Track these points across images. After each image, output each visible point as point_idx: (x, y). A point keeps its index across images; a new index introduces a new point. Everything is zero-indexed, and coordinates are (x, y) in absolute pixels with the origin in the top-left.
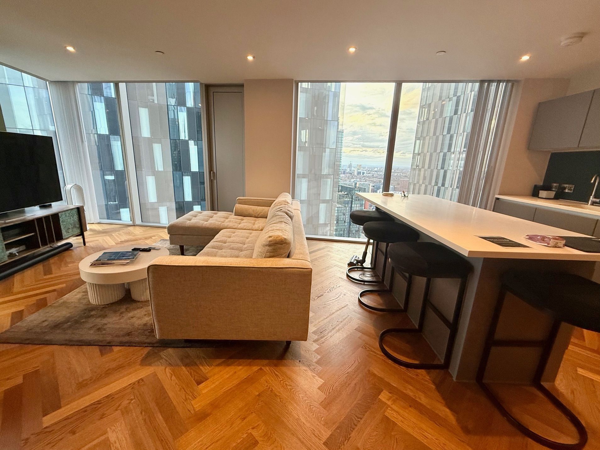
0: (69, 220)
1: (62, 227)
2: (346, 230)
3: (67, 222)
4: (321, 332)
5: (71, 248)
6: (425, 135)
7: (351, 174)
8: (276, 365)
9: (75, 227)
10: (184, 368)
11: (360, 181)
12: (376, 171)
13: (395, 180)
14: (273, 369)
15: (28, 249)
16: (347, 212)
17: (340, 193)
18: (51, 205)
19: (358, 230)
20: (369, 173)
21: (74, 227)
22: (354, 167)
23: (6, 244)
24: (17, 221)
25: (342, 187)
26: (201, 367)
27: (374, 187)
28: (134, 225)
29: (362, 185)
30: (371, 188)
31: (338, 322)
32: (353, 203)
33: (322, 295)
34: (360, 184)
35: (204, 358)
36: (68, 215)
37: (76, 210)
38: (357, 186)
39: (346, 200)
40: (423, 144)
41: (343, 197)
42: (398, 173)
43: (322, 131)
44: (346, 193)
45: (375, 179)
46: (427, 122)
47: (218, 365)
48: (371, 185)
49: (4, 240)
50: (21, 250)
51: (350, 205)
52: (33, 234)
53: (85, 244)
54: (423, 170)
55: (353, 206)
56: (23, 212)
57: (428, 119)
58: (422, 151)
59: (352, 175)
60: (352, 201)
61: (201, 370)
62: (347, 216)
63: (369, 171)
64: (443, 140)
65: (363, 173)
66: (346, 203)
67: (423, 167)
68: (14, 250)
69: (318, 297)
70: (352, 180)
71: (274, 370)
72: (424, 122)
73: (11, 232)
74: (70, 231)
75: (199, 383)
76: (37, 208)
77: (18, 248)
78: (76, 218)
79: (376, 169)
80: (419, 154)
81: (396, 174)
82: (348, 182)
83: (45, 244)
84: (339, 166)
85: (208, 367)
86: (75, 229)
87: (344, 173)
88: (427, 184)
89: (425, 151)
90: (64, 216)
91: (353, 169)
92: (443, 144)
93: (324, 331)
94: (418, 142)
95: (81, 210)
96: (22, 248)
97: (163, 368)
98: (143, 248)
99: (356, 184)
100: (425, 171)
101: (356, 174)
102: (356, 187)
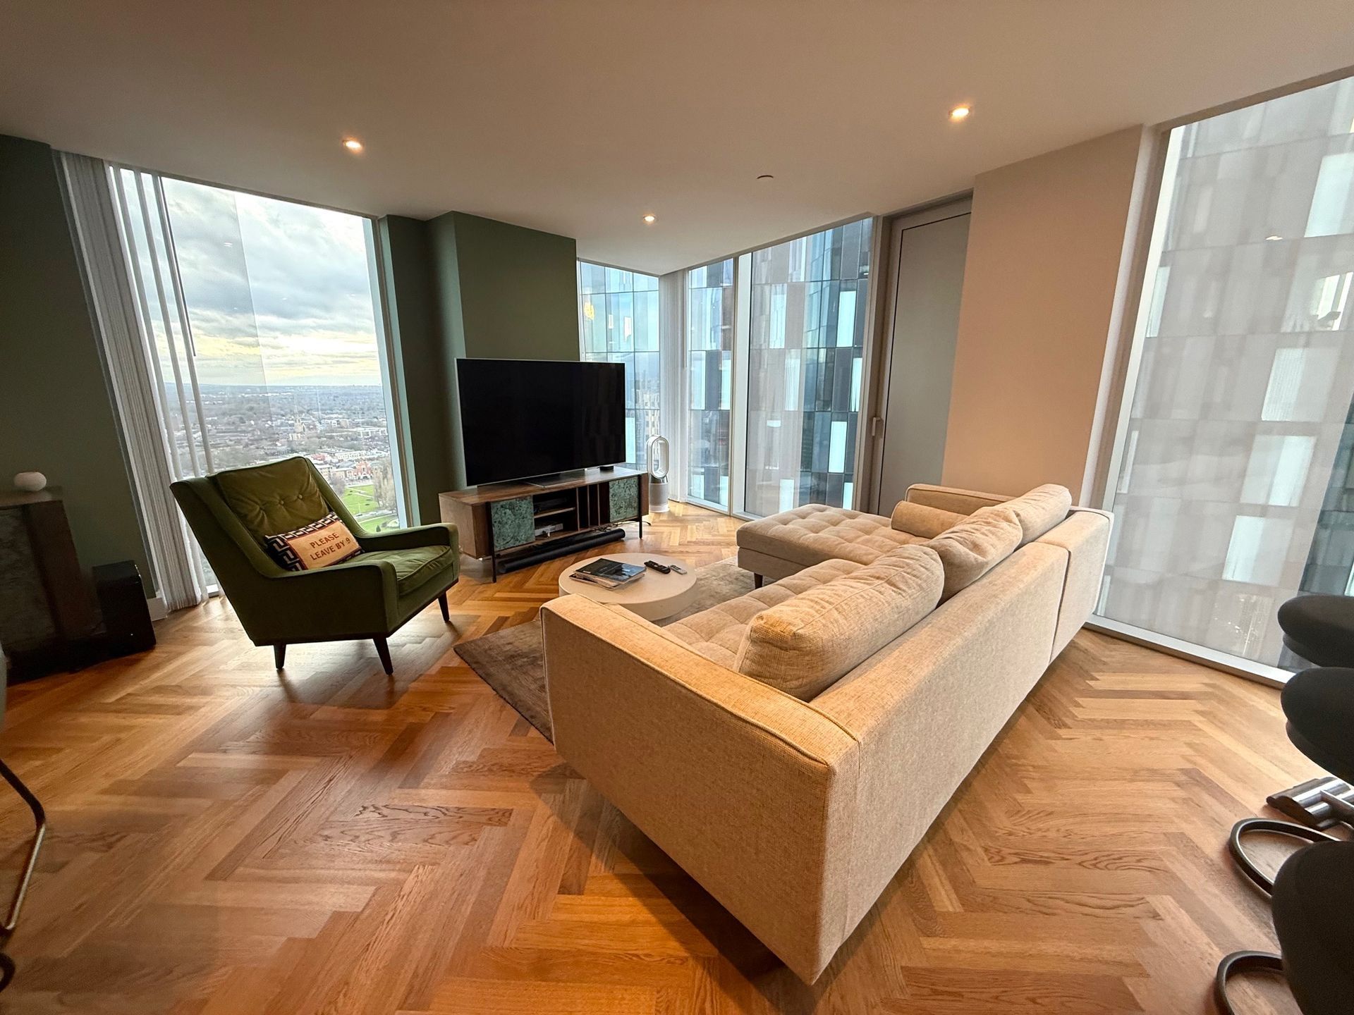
0: (622, 494)
1: (611, 504)
3: (619, 499)
4: (936, 992)
5: (623, 539)
8: (724, 984)
9: (630, 505)
10: (571, 835)
14: (708, 987)
15: (565, 530)
18: (612, 467)
21: (628, 505)
23: (535, 519)
24: (556, 488)
26: (594, 858)
28: (730, 516)
31: (1033, 1001)
33: (1047, 863)
35: (614, 841)
36: (622, 485)
37: (636, 479)
47: (623, 878)
49: (536, 514)
50: (557, 530)
52: (572, 509)
53: (641, 536)
56: (582, 475)
61: (589, 863)
68: (548, 529)
69: (1024, 861)
71: (708, 994)
73: (550, 503)
74: (622, 511)
75: (564, 890)
76: (596, 470)
77: (554, 527)
78: (634, 491)
83: (584, 525)
85: (603, 867)
86: (629, 510)
90: (616, 487)
93: (950, 993)
95: (643, 480)
96: (560, 527)
97: (549, 812)
98: (660, 564)
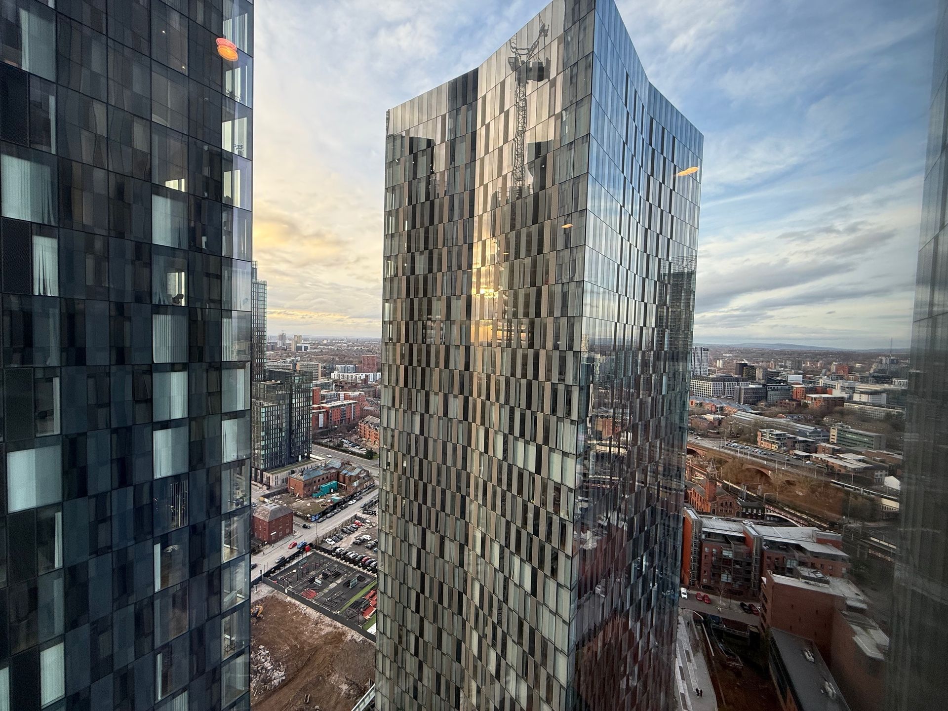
2: (284, 443)
6: (395, 296)
7: (286, 350)
11: (302, 361)
12: (325, 345)
13: (356, 357)
16: (284, 412)
17: (268, 383)
19: (306, 441)
20: (315, 348)
22: (290, 339)
25: (271, 372)
27: (324, 368)
29: (306, 366)
30: (320, 370)
32: (294, 397)
34: (302, 366)
38: (298, 368)
39: (280, 392)
40: (395, 309)
41: (274, 388)
42: (358, 346)
43: (219, 277)
44: (279, 382)
45: (325, 357)
46: (396, 280)
48: (320, 365)
51: (287, 401)
54: (398, 344)
55: (294, 401)
57: (396, 275)
58: (394, 318)
59: (287, 352)
60: (291, 395)
62: (284, 420)
63: (314, 344)
64: (420, 305)
65: (306, 348)
66: (279, 398)
67: (399, 340)
70: (288, 360)
72: (392, 279)
79: (325, 342)
80: (390, 323)
81: (356, 348)
82: (280, 363)
84: (263, 338)
87: (273, 350)
88: (407, 364)
89: (399, 319)
91: (287, 342)
92: (420, 310)
94: (387, 305)
99: (295, 365)
100: (402, 345)
101: (293, 349)
102: (295, 371)
